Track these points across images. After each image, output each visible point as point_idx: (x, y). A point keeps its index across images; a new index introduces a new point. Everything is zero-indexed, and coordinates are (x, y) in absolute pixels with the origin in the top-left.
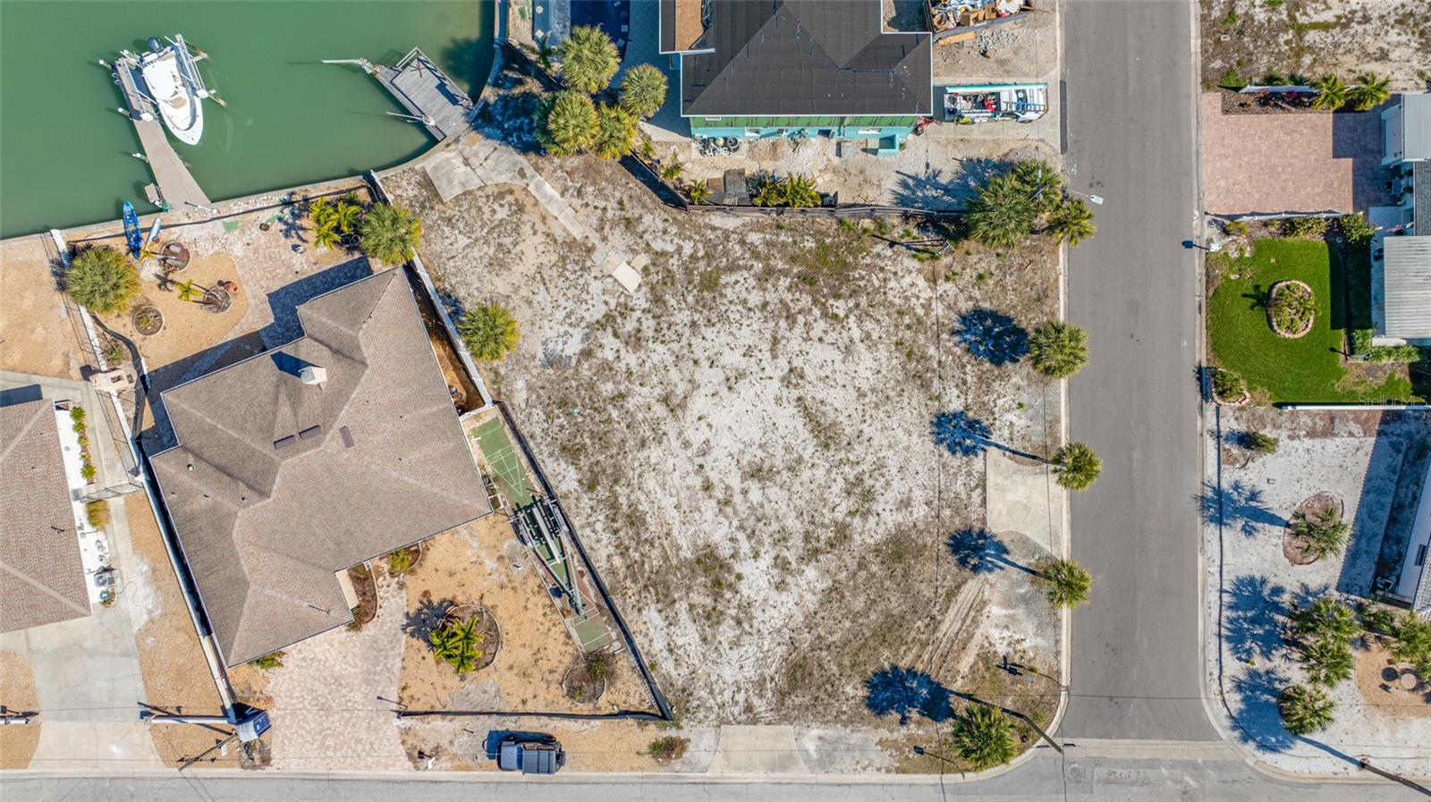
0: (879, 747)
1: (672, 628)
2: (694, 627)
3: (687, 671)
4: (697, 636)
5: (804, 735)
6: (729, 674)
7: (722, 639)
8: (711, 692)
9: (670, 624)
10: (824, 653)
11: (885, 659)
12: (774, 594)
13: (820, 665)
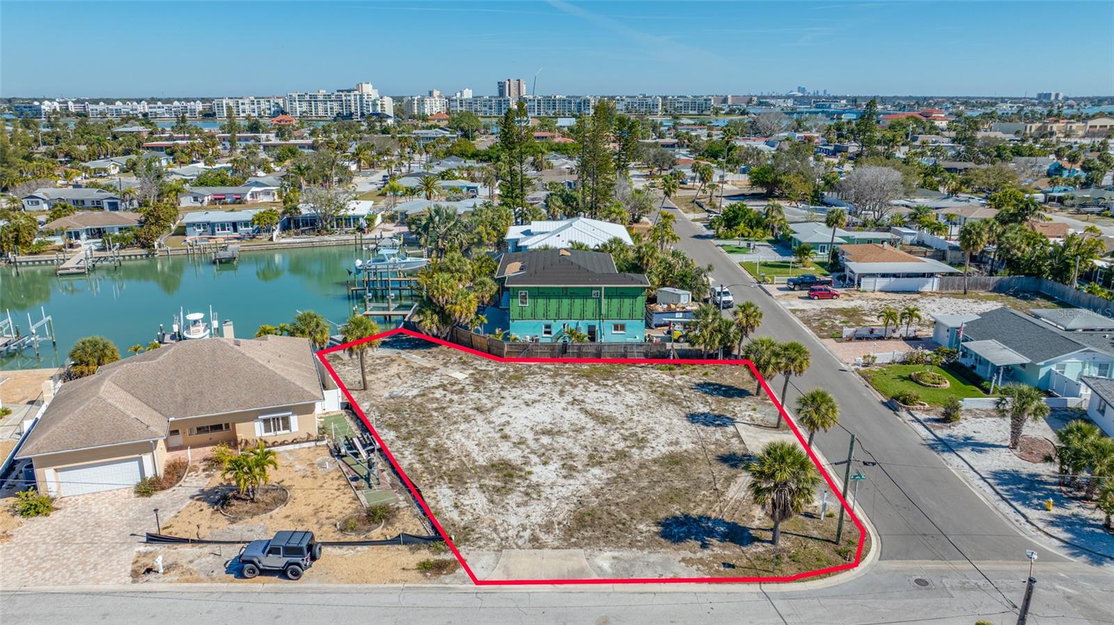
0: (683, 564)
1: (461, 496)
2: (483, 495)
3: (471, 518)
4: (485, 500)
5: (595, 556)
6: (514, 521)
7: (510, 502)
8: (495, 530)
9: (460, 494)
10: (613, 508)
11: (676, 510)
12: (561, 481)
13: (609, 514)
